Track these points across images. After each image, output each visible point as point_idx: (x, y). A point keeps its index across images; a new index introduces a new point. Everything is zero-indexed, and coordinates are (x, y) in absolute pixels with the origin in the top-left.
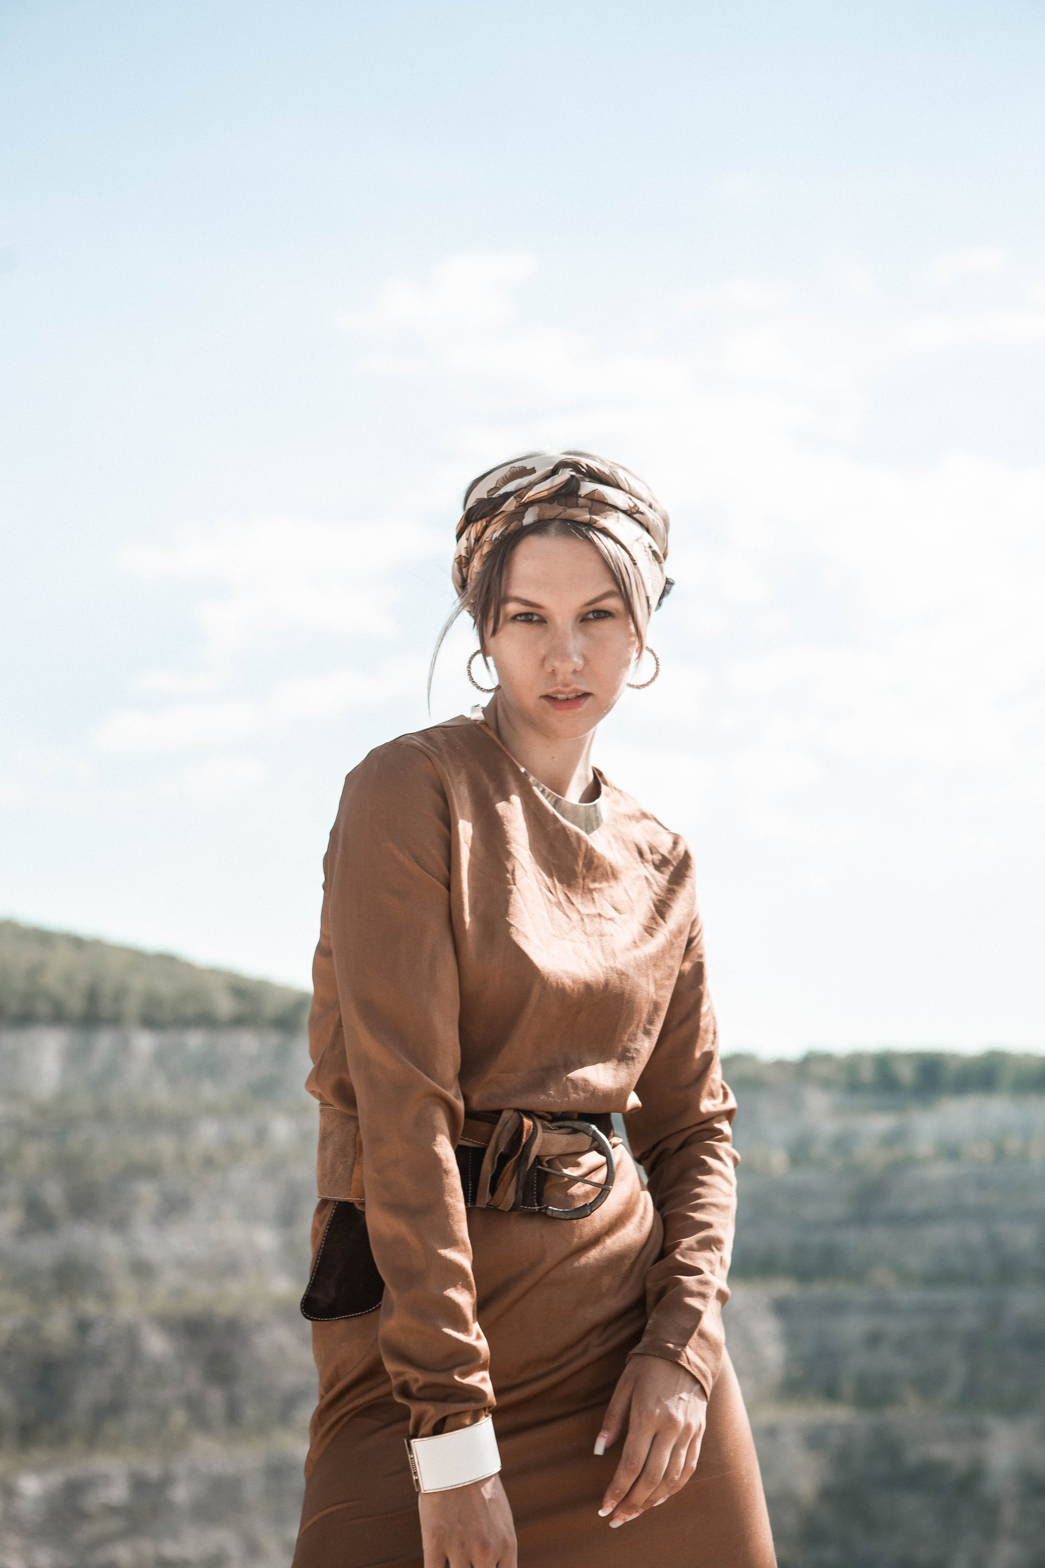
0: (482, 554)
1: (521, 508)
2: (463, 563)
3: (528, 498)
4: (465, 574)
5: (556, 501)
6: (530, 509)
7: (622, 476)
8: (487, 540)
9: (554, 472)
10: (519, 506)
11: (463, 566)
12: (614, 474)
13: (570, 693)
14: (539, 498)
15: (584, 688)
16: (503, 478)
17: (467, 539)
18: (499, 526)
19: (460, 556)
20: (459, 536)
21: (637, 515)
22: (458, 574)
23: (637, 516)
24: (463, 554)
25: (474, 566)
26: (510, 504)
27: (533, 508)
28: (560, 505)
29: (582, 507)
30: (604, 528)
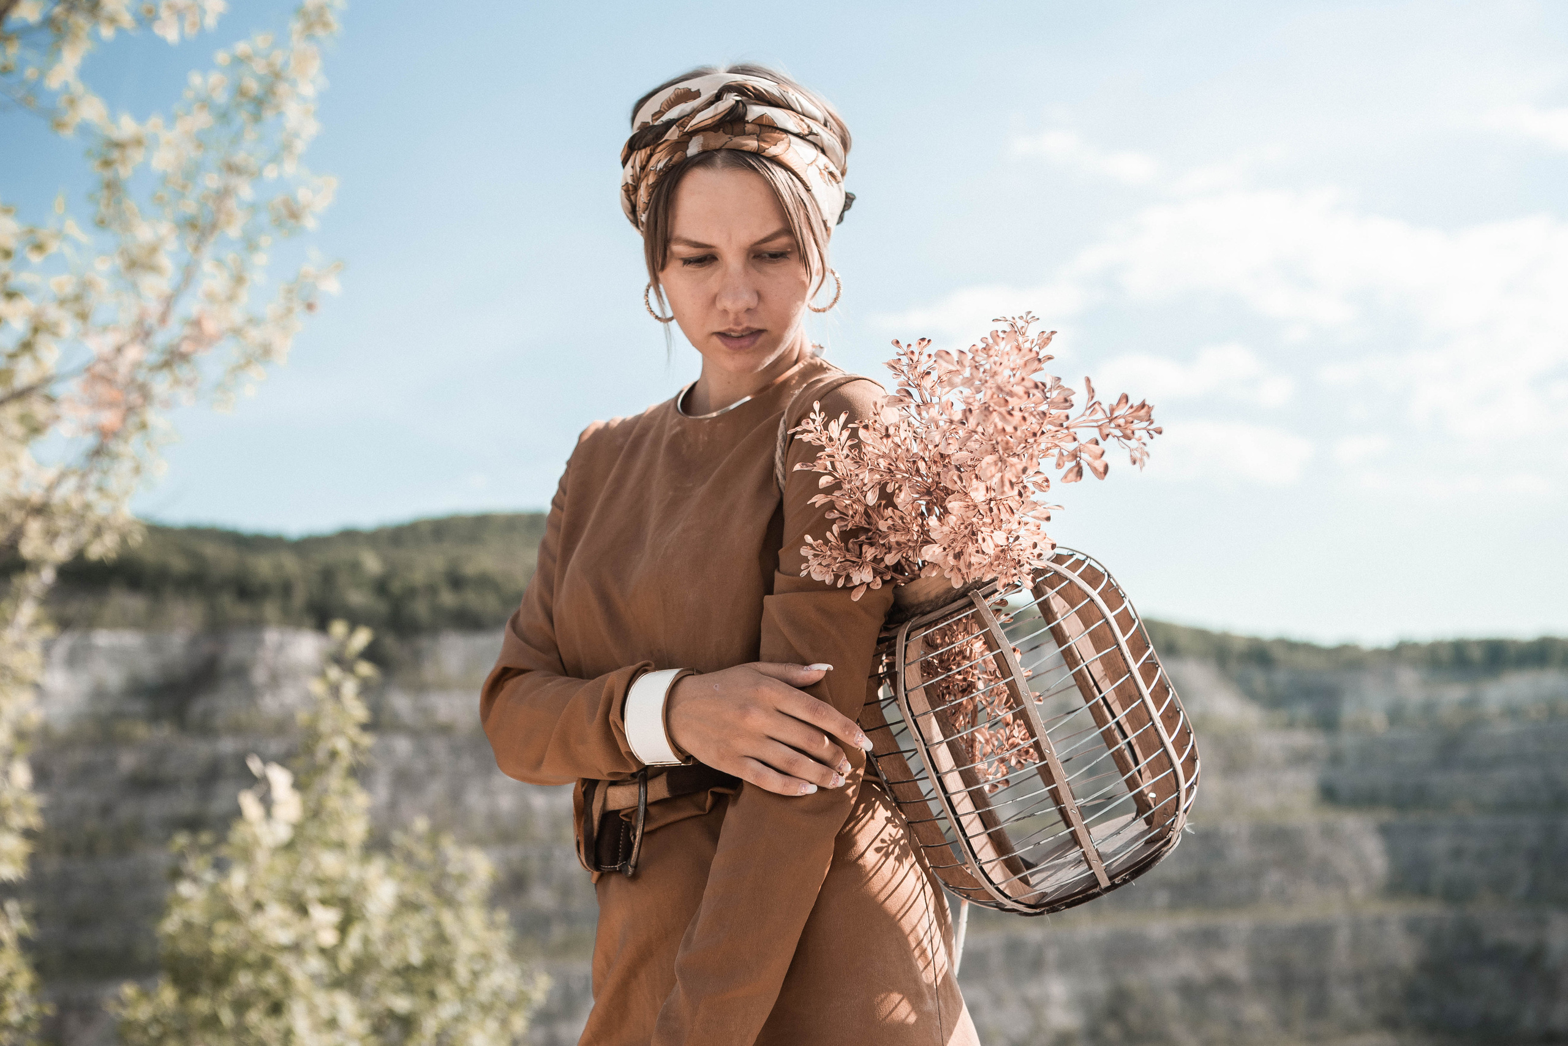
0: (647, 184)
1: (686, 136)
2: (631, 190)
3: (691, 127)
4: (634, 201)
5: (722, 129)
6: (694, 139)
7: (793, 96)
8: (652, 169)
9: (718, 97)
10: (682, 136)
11: (631, 193)
12: (784, 94)
13: (743, 331)
14: (702, 126)
15: (756, 325)
16: (667, 101)
17: (632, 167)
18: (663, 156)
19: (627, 183)
20: (624, 163)
21: (810, 136)
22: (626, 202)
23: (810, 138)
24: (630, 182)
25: (641, 195)
26: (672, 133)
27: (697, 137)
28: (726, 134)
29: (749, 134)
30: (775, 156)
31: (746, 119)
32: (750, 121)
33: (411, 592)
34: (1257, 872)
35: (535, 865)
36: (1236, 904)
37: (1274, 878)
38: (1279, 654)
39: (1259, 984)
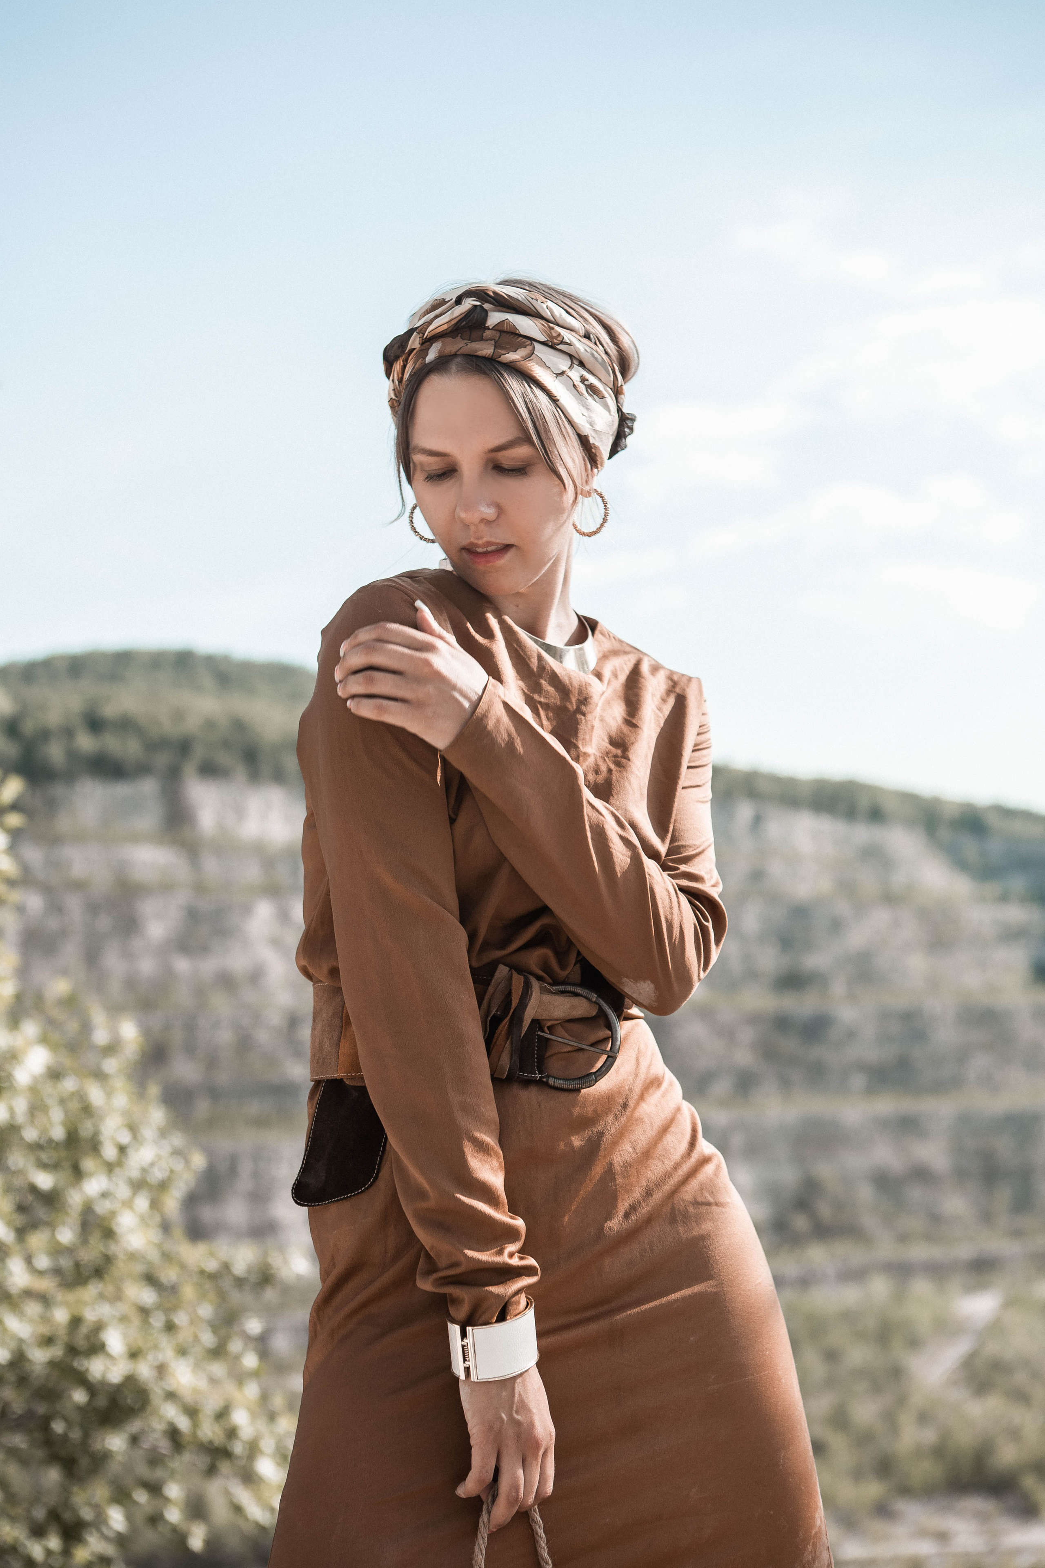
1: (425, 343)
2: (396, 405)
3: (429, 332)
5: (460, 335)
6: (432, 345)
7: (544, 305)
8: (406, 380)
9: (459, 301)
12: (532, 301)
14: (439, 332)
15: (506, 539)
16: (424, 312)
18: (412, 365)
23: (562, 347)
26: (413, 342)
27: (436, 343)
28: (463, 340)
29: (487, 341)
30: (511, 362)
31: (486, 325)
32: (491, 328)
33: (45, 735)
34: (962, 1056)
35: (177, 1036)
36: (939, 1088)
37: (980, 1062)
38: (993, 821)
39: (961, 1174)
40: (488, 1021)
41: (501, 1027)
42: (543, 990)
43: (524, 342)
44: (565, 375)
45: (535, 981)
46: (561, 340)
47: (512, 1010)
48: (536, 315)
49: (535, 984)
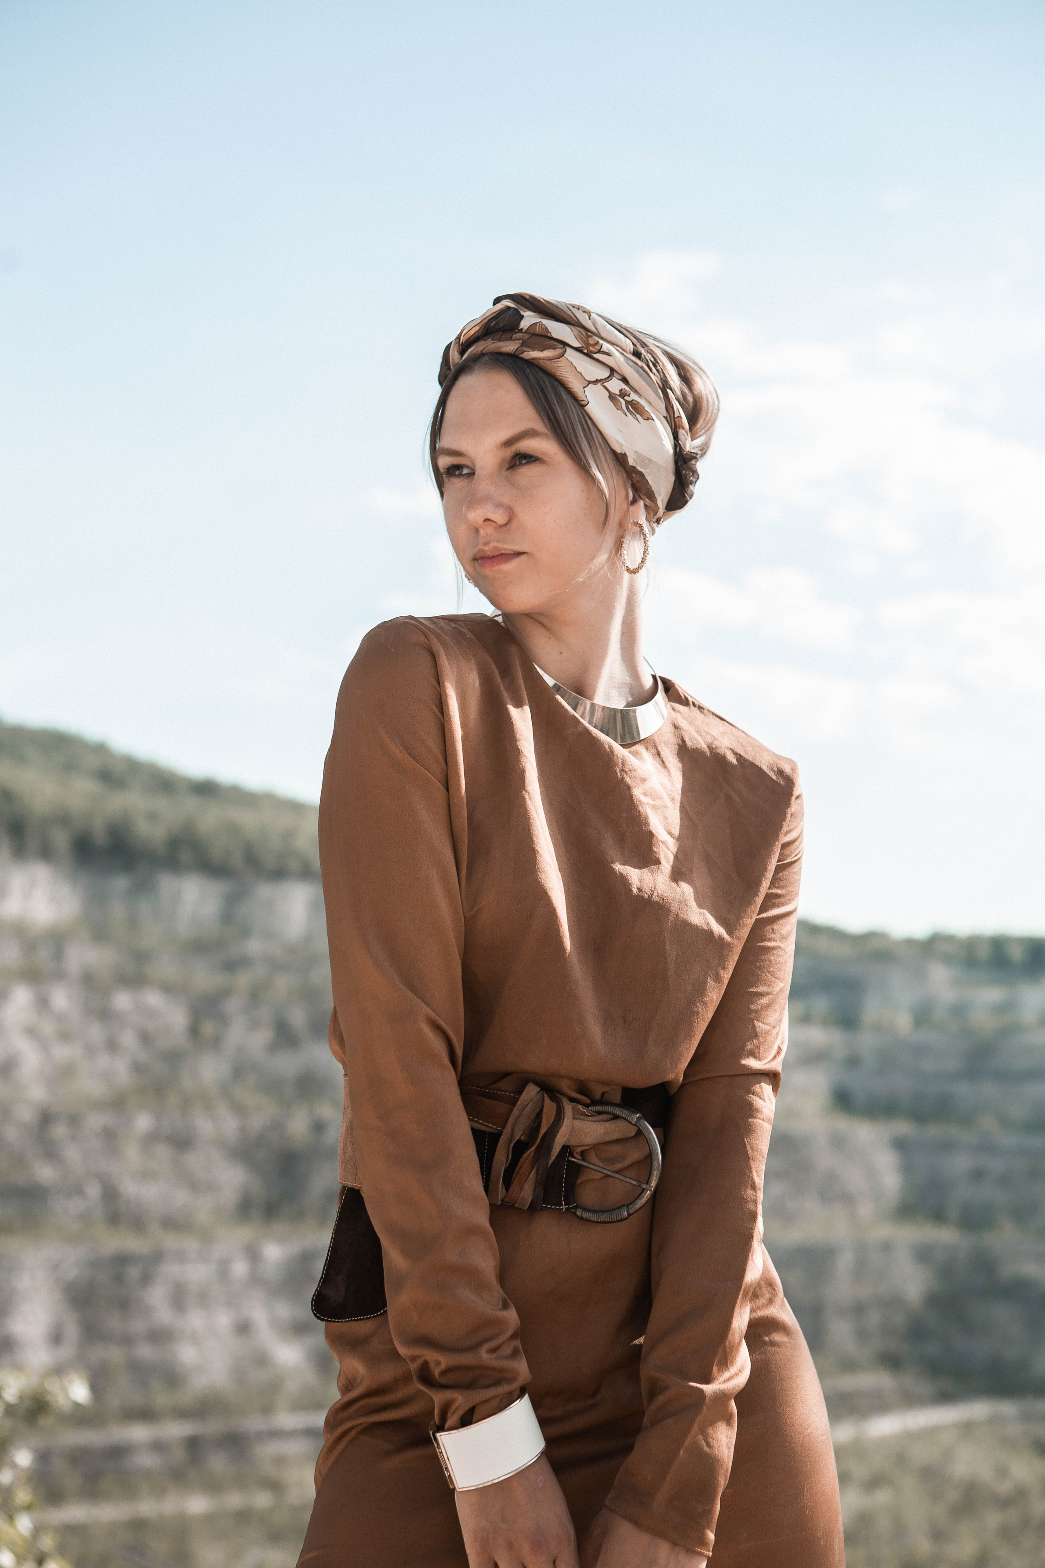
3: (464, 337)
5: (490, 337)
40: (511, 1148)
41: (525, 1155)
42: (577, 1115)
43: (556, 345)
44: (599, 385)
45: (568, 1104)
46: (599, 348)
47: (540, 1136)
48: (576, 323)
49: (568, 1107)
